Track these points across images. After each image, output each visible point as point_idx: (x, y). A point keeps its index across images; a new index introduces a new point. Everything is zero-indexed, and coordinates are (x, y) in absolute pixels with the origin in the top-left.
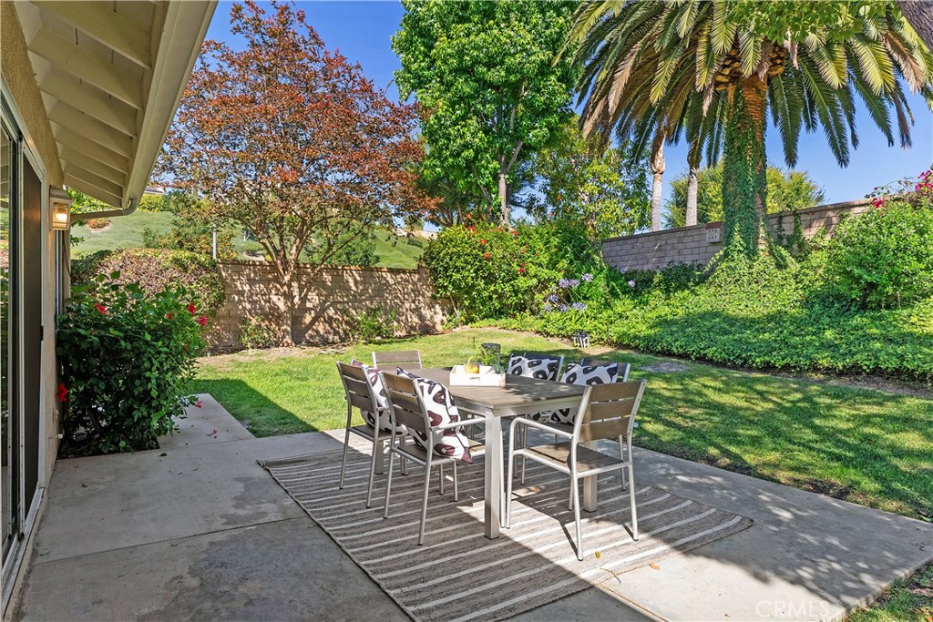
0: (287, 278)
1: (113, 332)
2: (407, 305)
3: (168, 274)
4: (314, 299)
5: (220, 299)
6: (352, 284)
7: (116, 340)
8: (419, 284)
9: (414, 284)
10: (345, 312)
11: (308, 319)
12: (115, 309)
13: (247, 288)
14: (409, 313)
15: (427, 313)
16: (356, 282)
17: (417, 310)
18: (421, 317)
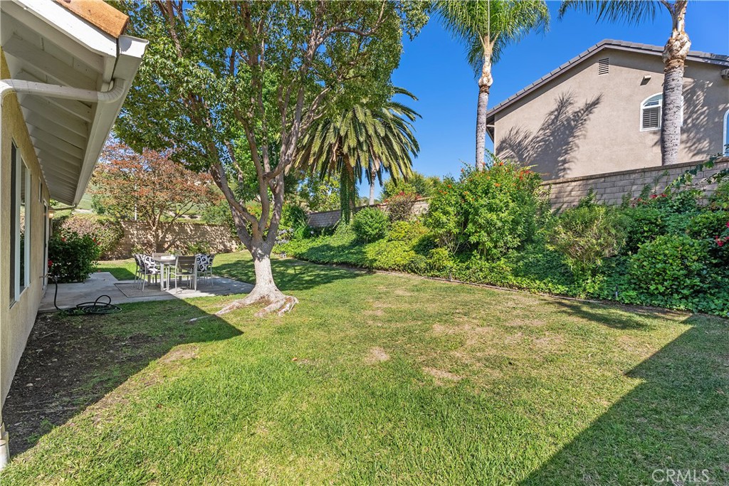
0: (154, 228)
1: (67, 247)
2: (218, 240)
3: (95, 226)
4: (169, 237)
5: (121, 236)
6: (189, 231)
7: (68, 249)
8: (224, 232)
9: (221, 231)
10: (185, 243)
11: (166, 246)
12: (68, 240)
13: (135, 232)
14: (218, 244)
15: (228, 244)
16: (191, 230)
17: (222, 243)
18: (225, 246)
